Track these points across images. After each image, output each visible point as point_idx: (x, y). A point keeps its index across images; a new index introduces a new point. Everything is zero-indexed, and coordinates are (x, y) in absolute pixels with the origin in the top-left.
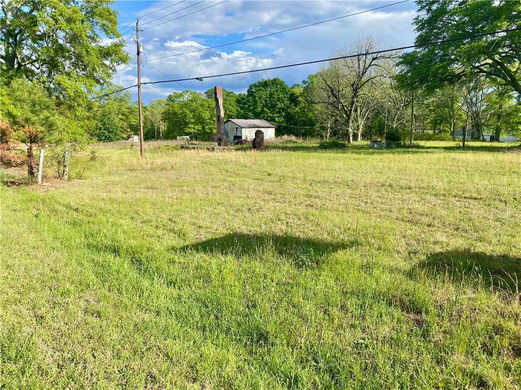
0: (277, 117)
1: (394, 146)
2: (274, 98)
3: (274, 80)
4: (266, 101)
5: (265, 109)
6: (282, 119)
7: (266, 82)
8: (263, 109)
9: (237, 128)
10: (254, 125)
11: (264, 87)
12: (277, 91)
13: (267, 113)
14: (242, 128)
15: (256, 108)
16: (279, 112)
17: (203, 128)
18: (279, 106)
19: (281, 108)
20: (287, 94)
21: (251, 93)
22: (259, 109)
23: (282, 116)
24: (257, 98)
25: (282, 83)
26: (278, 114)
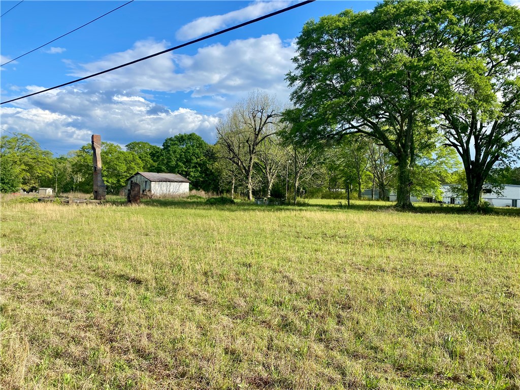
0: (192, 171)
1: (277, 203)
2: (189, 152)
3: (191, 135)
4: (181, 155)
5: (180, 164)
6: (198, 174)
7: (182, 137)
8: (177, 164)
9: (146, 181)
10: (166, 179)
11: (180, 142)
12: (193, 146)
13: (182, 167)
14: (151, 181)
15: (170, 162)
16: (195, 167)
17: (119, 181)
18: (195, 161)
19: (197, 163)
20: (203, 149)
21: (166, 147)
22: (174, 163)
23: (198, 171)
24: (171, 152)
25: (198, 139)
26: (194, 169)
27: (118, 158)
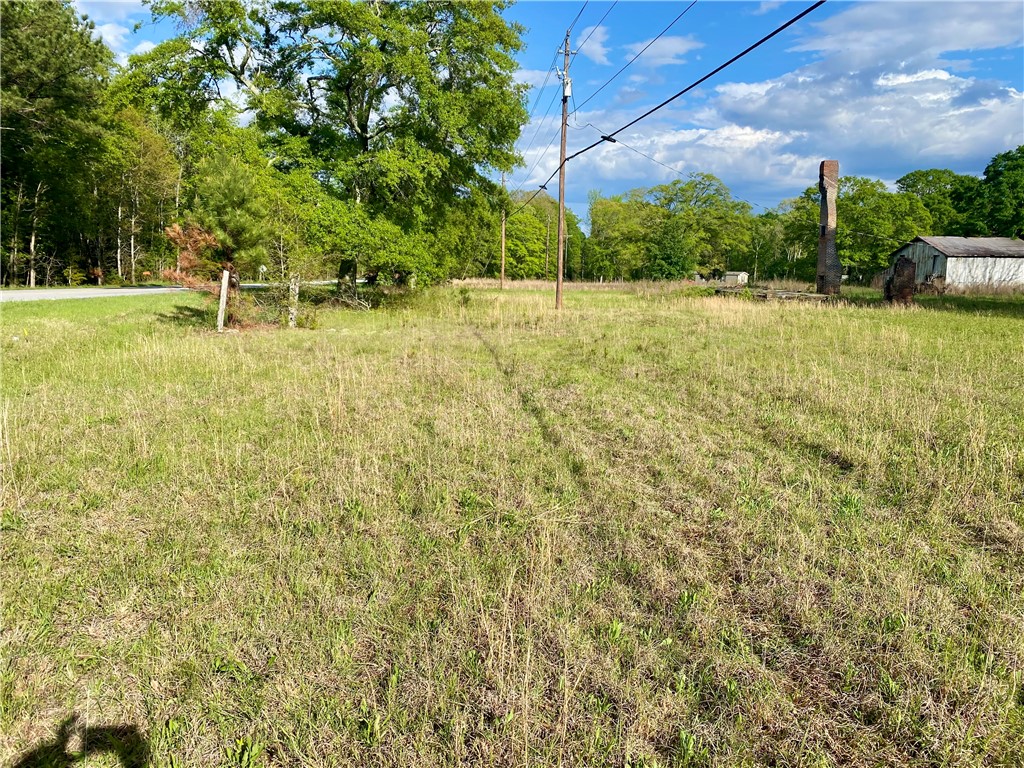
9: (935, 257)
10: (986, 250)
14: (947, 257)
27: (877, 210)
